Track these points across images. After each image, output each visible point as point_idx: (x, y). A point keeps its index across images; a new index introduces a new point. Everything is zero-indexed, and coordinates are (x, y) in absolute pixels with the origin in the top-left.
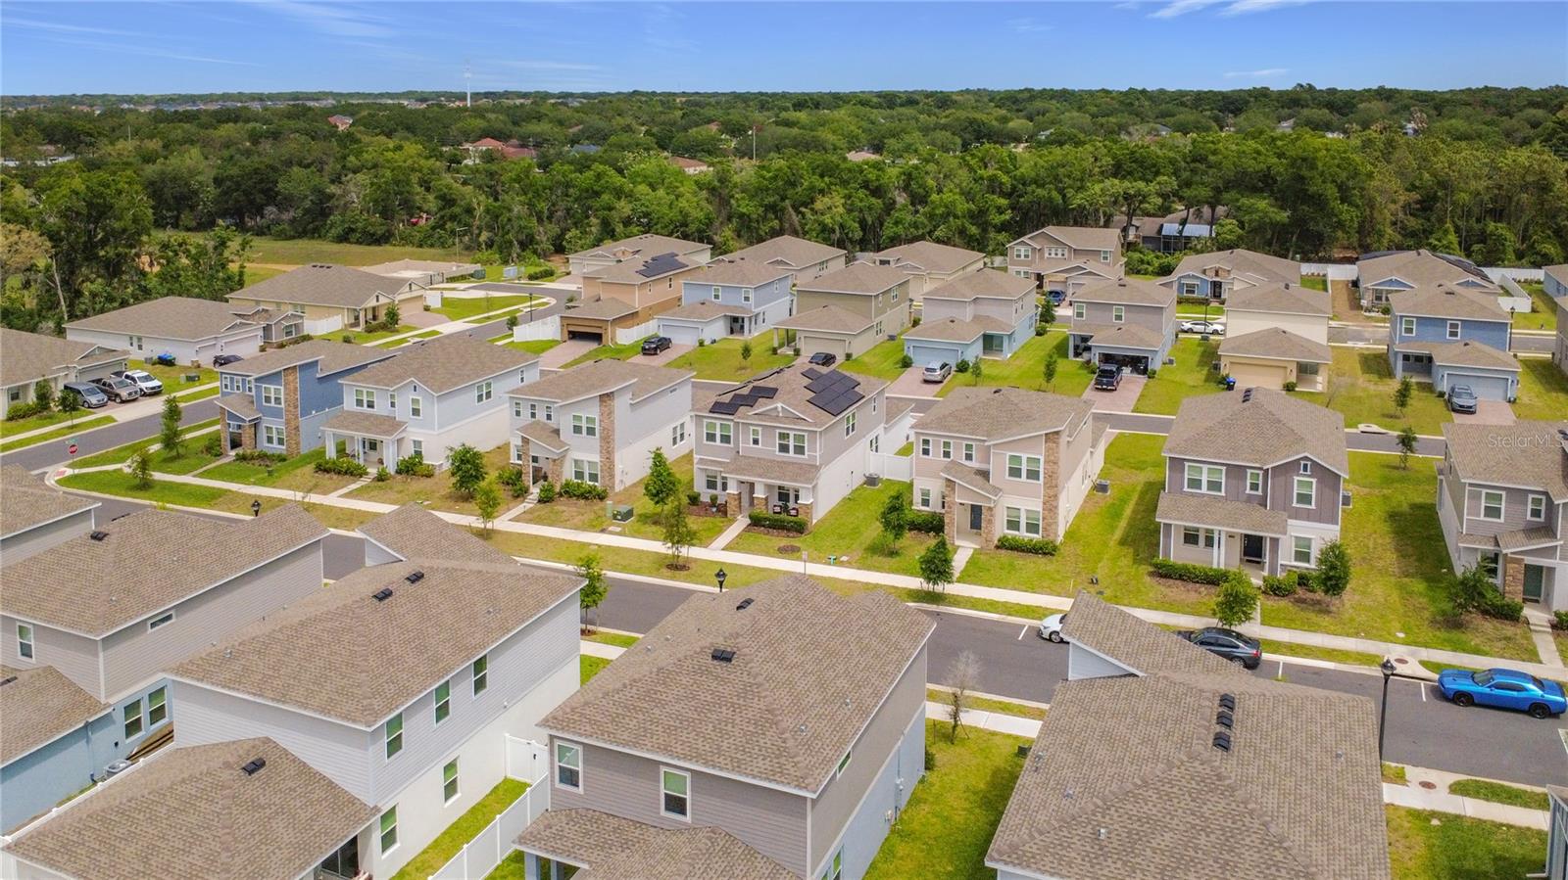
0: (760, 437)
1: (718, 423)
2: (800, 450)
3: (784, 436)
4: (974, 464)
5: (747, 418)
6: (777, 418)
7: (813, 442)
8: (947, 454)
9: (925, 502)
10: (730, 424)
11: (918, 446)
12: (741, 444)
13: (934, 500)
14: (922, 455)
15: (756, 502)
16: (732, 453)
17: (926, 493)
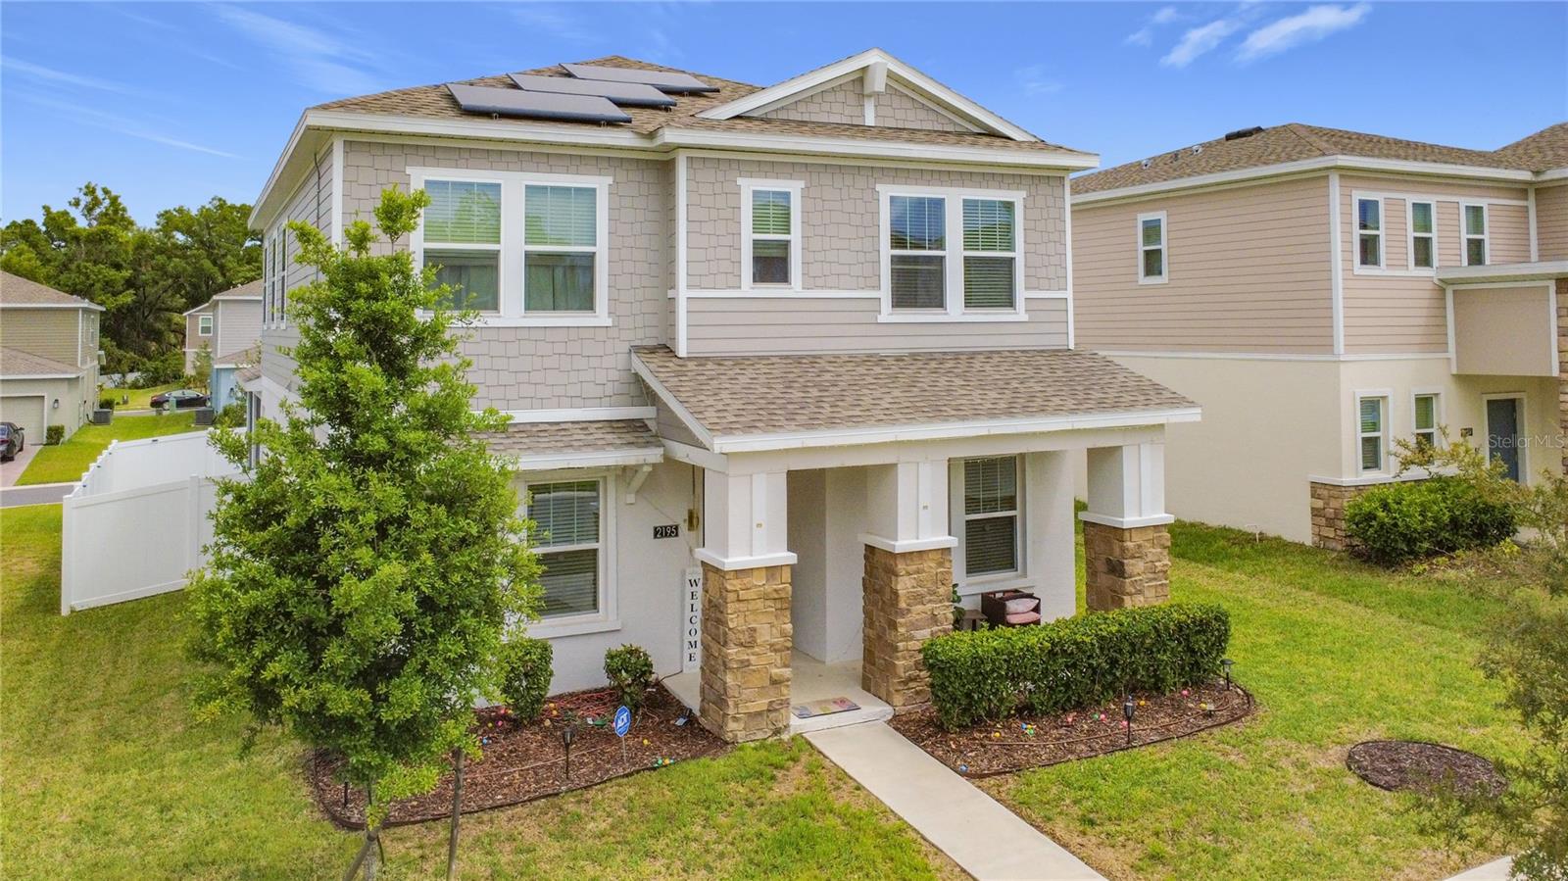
3: (913, 220)
7: (1046, 238)
8: (1423, 251)
9: (1371, 452)
10: (601, 183)
11: (1343, 236)
12: (683, 293)
13: (1398, 426)
14: (1360, 270)
15: (904, 585)
16: (611, 365)
17: (1371, 408)
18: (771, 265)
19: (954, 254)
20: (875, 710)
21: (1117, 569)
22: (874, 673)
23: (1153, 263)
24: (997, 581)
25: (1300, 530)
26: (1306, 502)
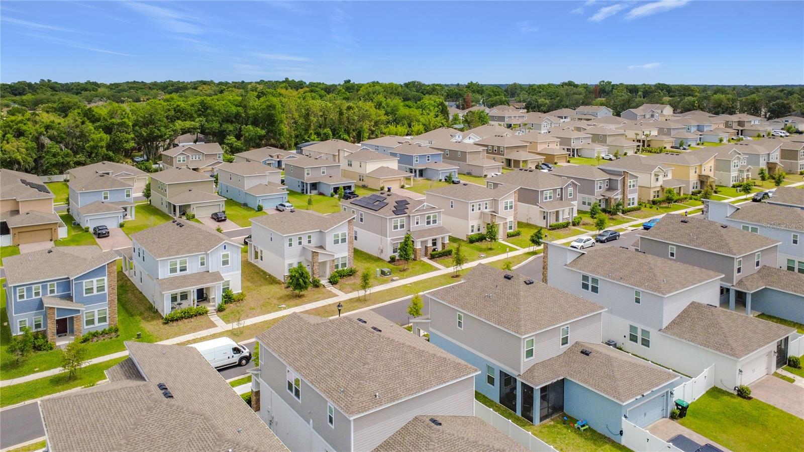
0: (419, 221)
1: (399, 219)
2: (435, 222)
3: (429, 218)
4: (487, 210)
5: (414, 213)
6: (424, 210)
7: (440, 216)
8: (479, 209)
9: (472, 231)
10: (405, 218)
11: (470, 208)
12: (411, 226)
13: (476, 229)
14: (472, 212)
15: (428, 249)
16: (405, 232)
17: (473, 227)
18: (417, 223)
19: (431, 220)
20: (426, 258)
21: (444, 246)
22: (426, 255)
23: (452, 206)
24: (435, 247)
25: (465, 240)
26: (466, 236)
